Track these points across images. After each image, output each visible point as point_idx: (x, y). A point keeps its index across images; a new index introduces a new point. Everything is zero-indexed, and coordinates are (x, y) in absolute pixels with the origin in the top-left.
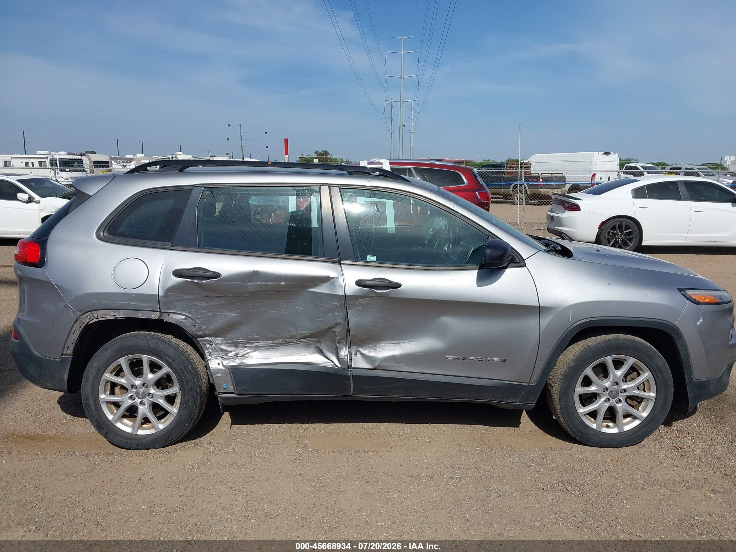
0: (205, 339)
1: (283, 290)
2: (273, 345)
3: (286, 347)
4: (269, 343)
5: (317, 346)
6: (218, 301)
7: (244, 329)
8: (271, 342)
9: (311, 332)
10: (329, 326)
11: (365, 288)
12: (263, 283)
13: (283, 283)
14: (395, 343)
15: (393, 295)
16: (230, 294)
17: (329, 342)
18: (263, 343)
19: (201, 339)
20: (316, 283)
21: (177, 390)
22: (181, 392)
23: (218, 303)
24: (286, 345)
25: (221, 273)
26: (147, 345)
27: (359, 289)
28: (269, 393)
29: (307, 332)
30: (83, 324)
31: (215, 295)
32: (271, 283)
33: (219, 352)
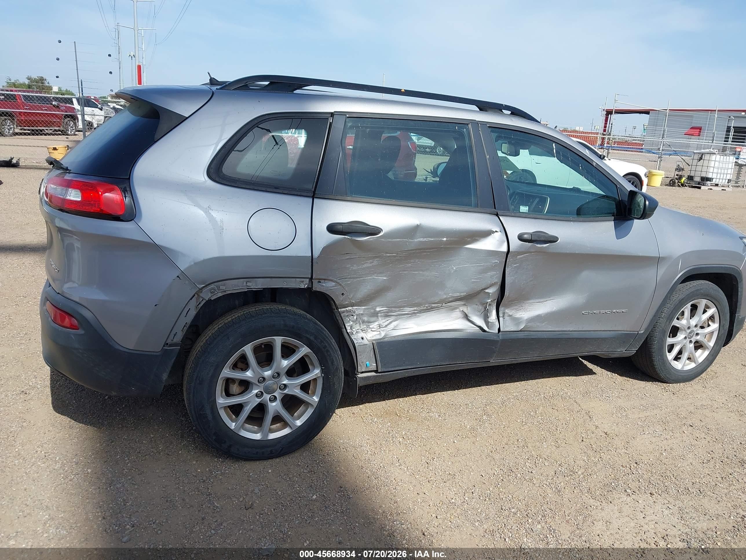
0: (347, 309)
1: (442, 248)
2: (416, 312)
3: (428, 314)
4: (413, 310)
5: (462, 311)
6: (371, 263)
7: (390, 296)
8: (415, 308)
9: (462, 294)
10: (483, 288)
11: (527, 243)
12: (425, 239)
13: (445, 239)
14: (539, 302)
15: (551, 251)
16: (387, 253)
17: (476, 305)
18: (408, 310)
19: (343, 309)
20: (476, 238)
21: (318, 374)
22: (323, 375)
23: (370, 265)
24: (430, 311)
25: (382, 228)
26: (282, 322)
27: (522, 244)
28: (412, 367)
29: (458, 294)
30: (203, 300)
31: (370, 255)
32: (432, 239)
33: (360, 324)
